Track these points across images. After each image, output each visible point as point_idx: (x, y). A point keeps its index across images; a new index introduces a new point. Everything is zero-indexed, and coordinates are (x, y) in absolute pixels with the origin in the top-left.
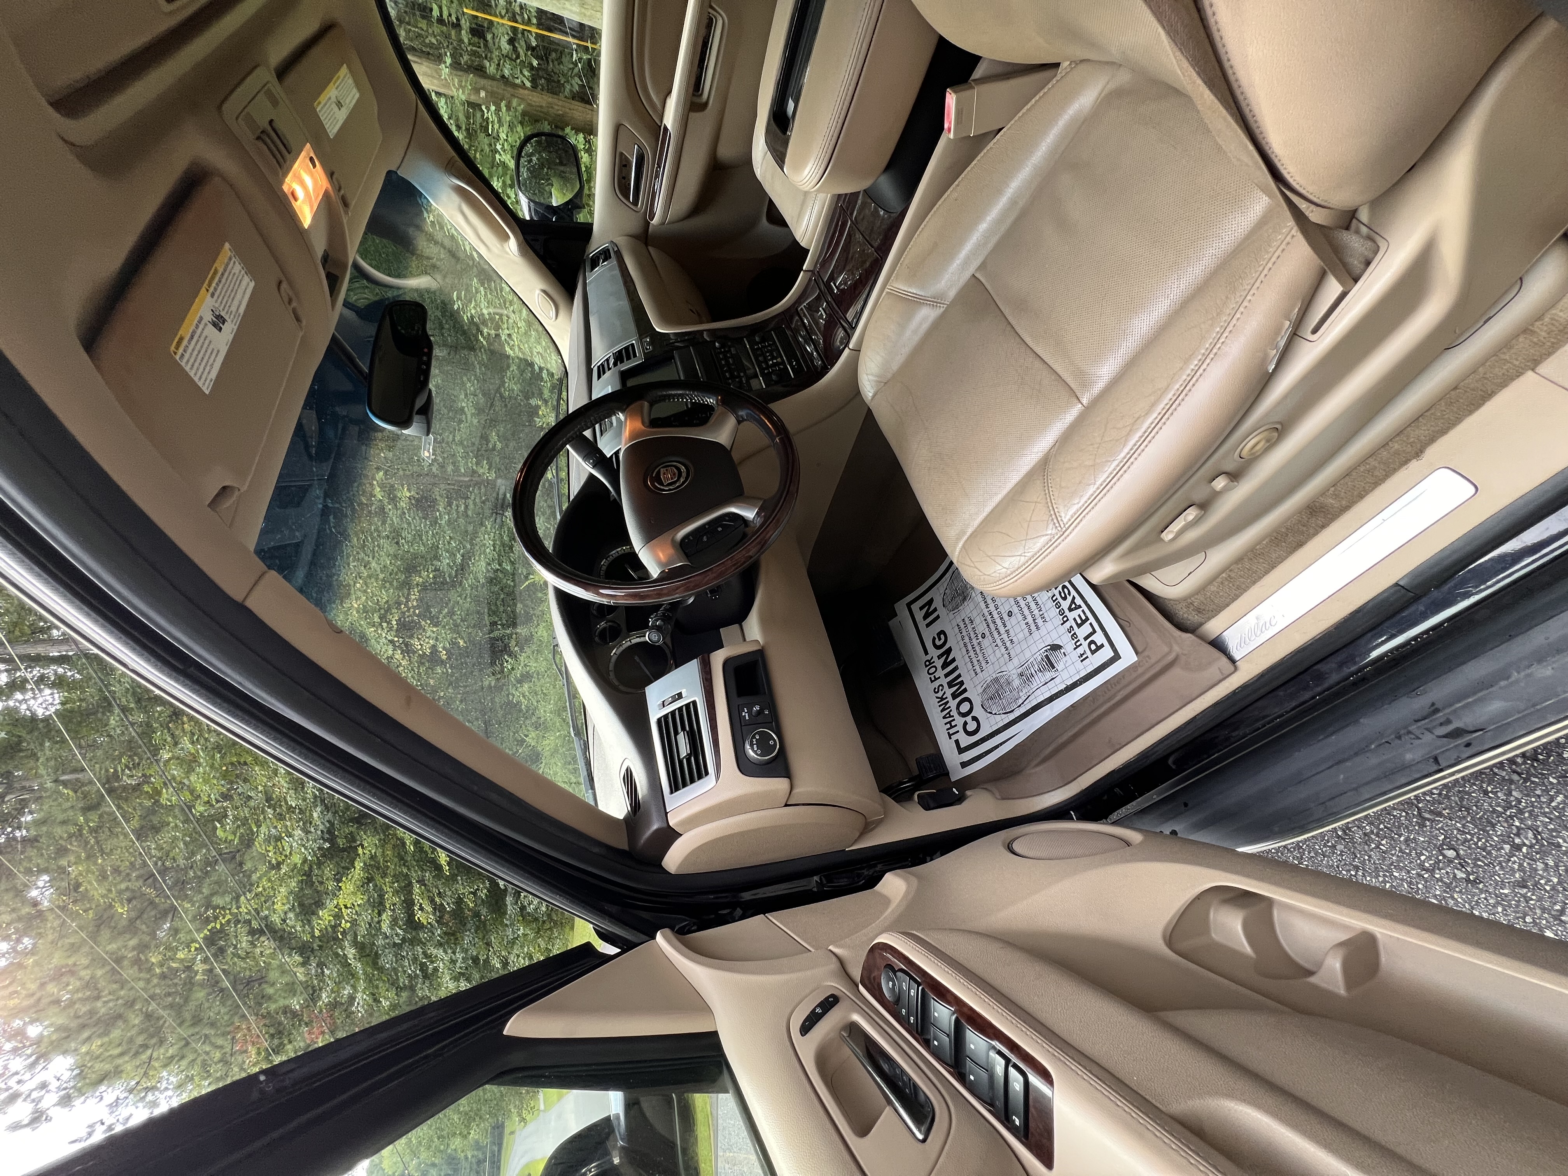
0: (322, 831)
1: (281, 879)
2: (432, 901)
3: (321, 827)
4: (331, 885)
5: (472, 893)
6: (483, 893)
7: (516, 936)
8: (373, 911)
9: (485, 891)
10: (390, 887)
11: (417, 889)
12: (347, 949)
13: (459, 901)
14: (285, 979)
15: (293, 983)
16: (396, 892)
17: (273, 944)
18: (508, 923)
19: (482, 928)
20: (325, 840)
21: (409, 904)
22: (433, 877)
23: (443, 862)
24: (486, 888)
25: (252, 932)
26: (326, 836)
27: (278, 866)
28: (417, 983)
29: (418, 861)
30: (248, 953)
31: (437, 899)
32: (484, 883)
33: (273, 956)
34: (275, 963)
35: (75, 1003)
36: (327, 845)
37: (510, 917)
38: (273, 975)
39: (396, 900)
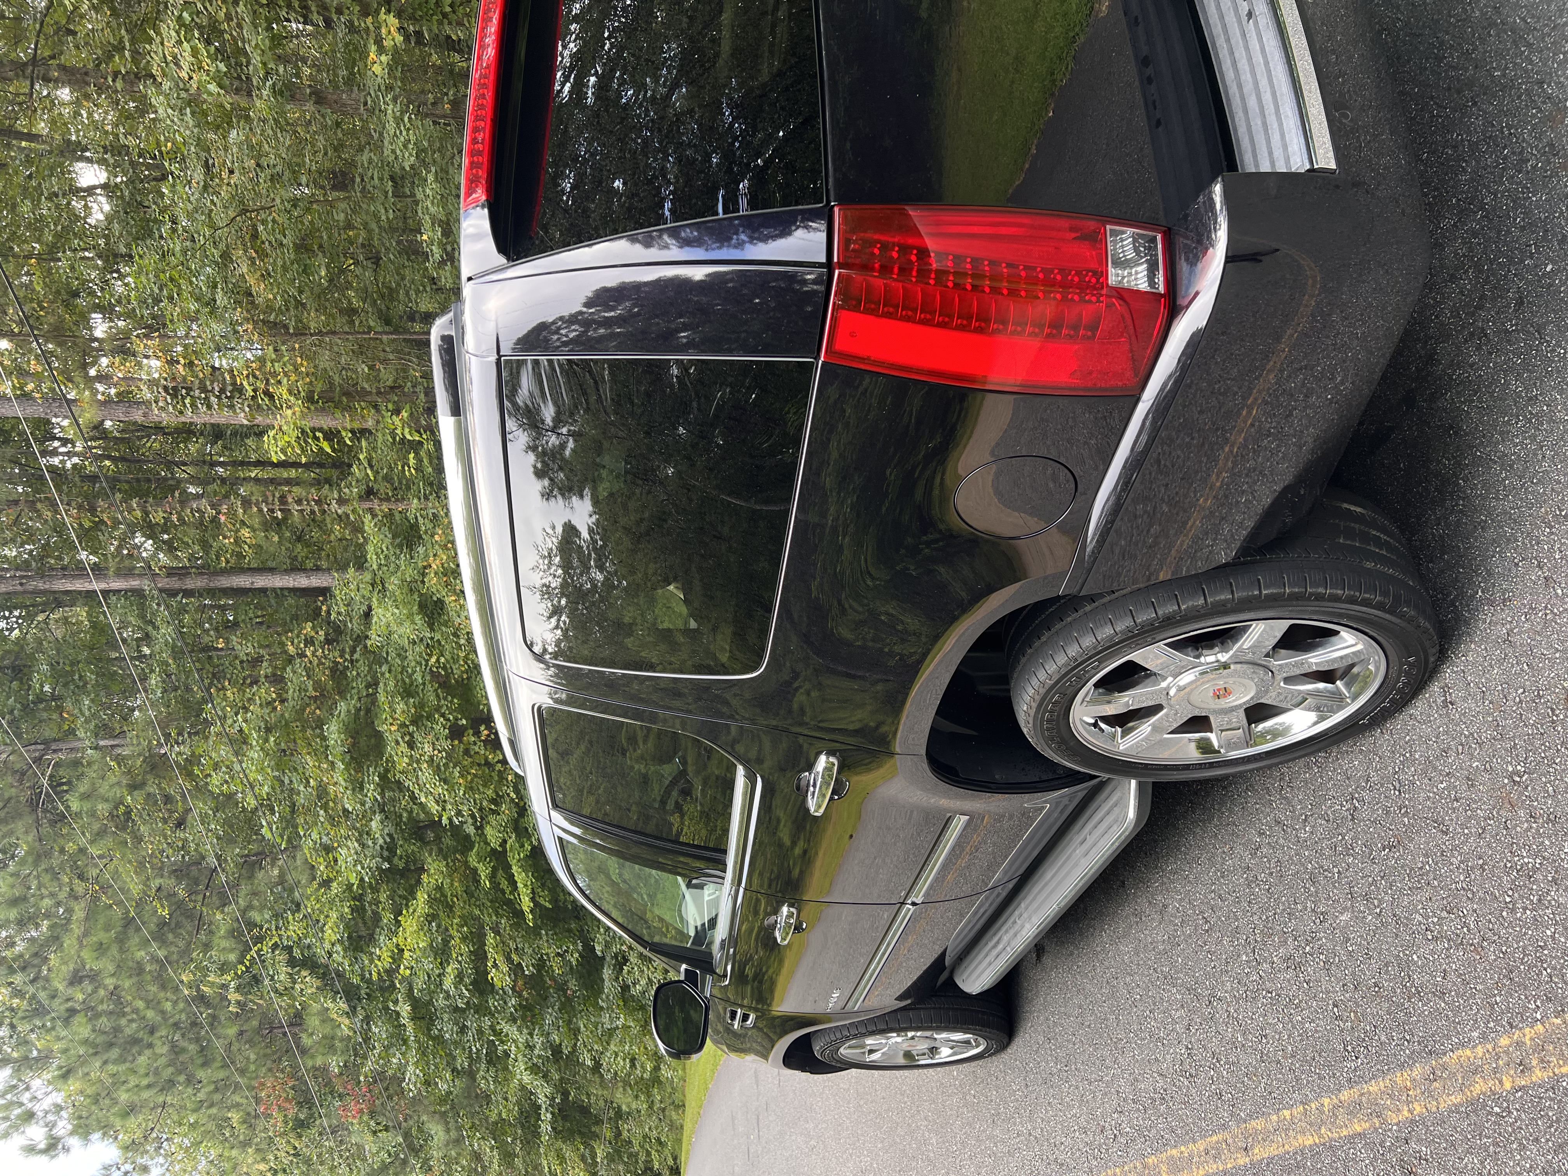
0: (381, 847)
1: (331, 902)
2: (509, 959)
3: (381, 841)
4: (387, 917)
5: (558, 954)
6: (574, 958)
7: (614, 1026)
8: (435, 959)
9: (576, 955)
10: (458, 931)
11: (490, 939)
12: (400, 1004)
13: (541, 964)
14: (328, 1030)
15: (333, 1038)
16: (464, 939)
17: (317, 983)
18: (604, 1005)
19: (567, 1007)
20: (384, 859)
21: (479, 956)
22: (511, 925)
23: (526, 909)
24: (577, 951)
25: (292, 962)
26: (386, 853)
27: (326, 883)
28: (478, 1070)
29: (491, 901)
30: (286, 989)
31: (514, 957)
32: (575, 944)
33: (314, 997)
34: (315, 1007)
35: (101, 1015)
36: (386, 865)
37: (607, 997)
38: (313, 1022)
39: (464, 949)
